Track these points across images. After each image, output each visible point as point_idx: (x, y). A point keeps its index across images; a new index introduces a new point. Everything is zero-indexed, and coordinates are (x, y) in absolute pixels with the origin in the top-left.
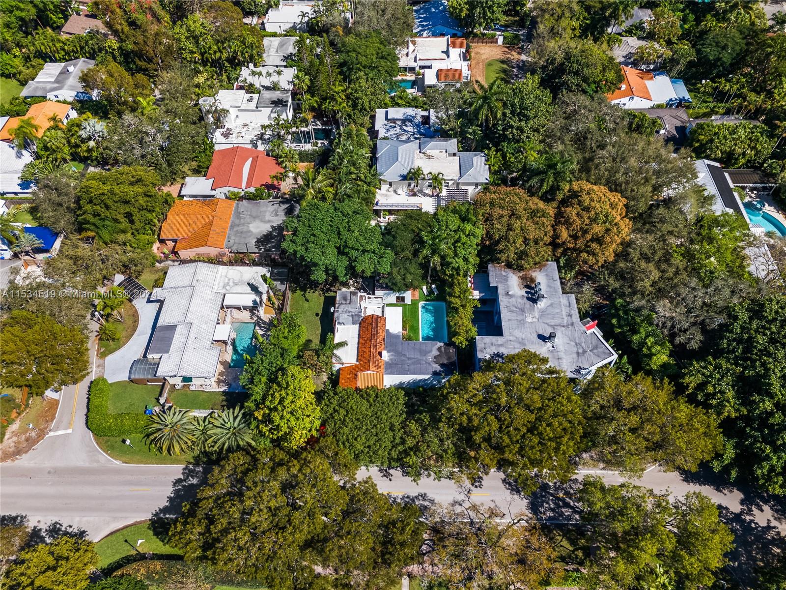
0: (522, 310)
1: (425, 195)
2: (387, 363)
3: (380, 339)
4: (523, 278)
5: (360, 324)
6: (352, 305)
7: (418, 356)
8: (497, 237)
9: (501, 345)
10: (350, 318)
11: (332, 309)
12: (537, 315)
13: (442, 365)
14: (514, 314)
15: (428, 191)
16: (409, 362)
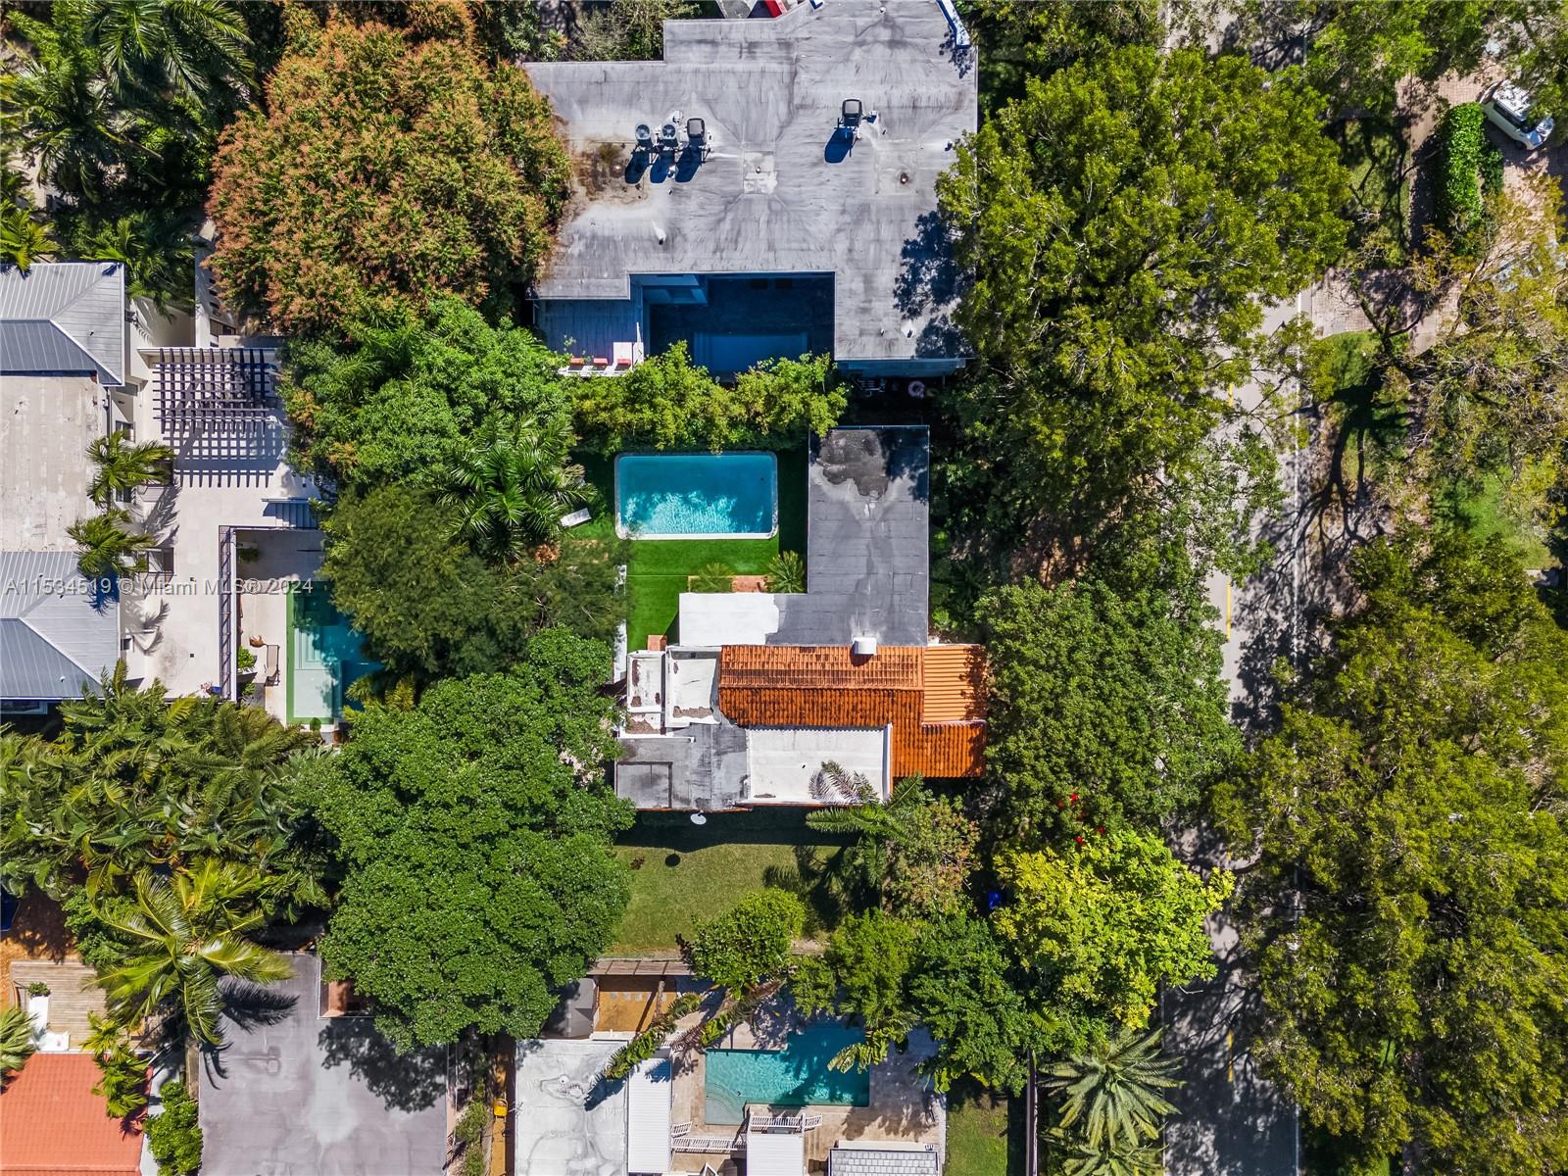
0: (731, 201)
1: (165, 512)
2: (888, 639)
3: (803, 661)
4: (595, 184)
5: (744, 726)
6: (677, 756)
7: (861, 545)
8: (474, 252)
9: (868, 281)
10: (728, 758)
11: (698, 820)
12: (751, 156)
13: (892, 470)
14: (749, 228)
15: (146, 502)
16: (881, 570)
